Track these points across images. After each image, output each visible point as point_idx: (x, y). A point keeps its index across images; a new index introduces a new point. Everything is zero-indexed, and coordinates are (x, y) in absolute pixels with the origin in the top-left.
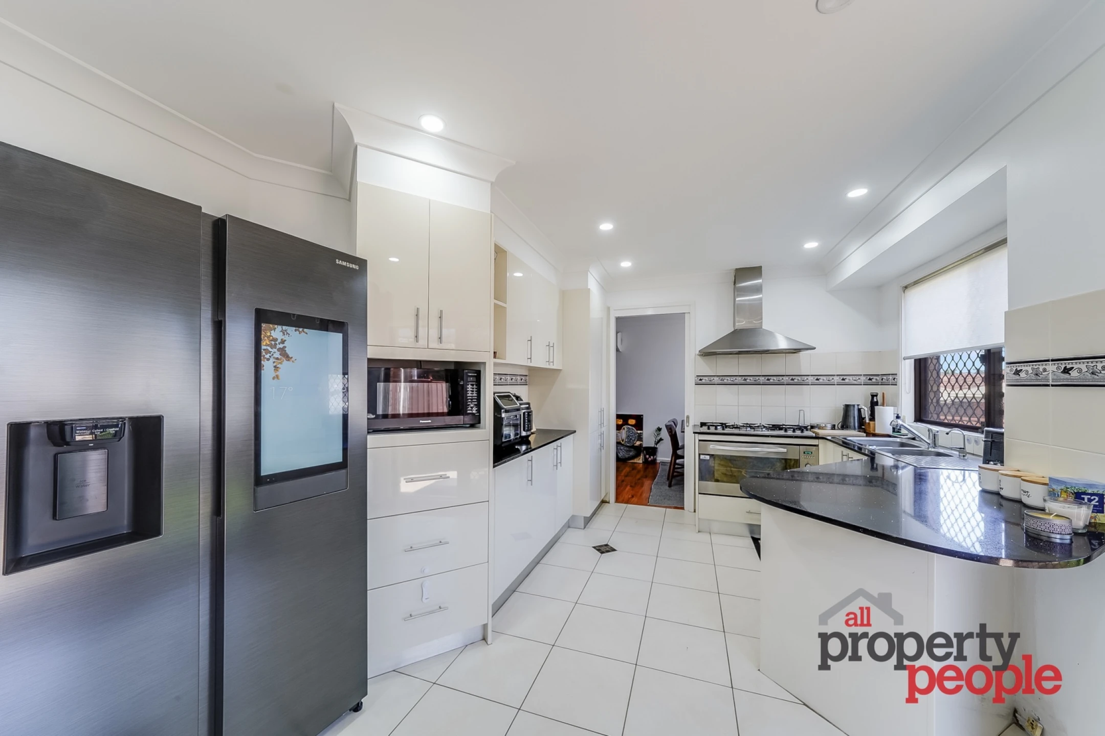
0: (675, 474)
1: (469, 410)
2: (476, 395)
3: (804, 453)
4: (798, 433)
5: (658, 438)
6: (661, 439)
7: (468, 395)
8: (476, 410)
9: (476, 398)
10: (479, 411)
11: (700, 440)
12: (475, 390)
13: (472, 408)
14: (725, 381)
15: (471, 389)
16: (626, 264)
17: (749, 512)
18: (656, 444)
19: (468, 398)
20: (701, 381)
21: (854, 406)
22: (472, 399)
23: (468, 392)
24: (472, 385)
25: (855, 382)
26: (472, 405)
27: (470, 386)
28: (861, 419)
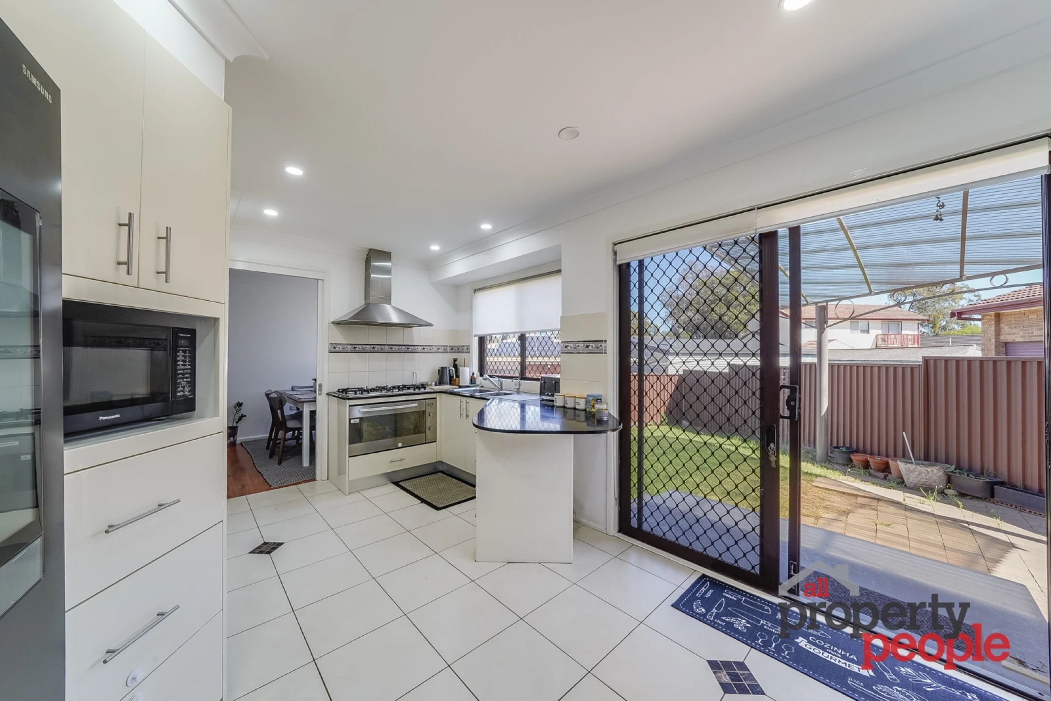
0: (285, 449)
1: (179, 392)
2: (189, 367)
3: (428, 405)
4: (417, 391)
5: (240, 415)
6: (243, 416)
7: (178, 367)
8: (189, 391)
9: (189, 371)
10: (193, 391)
11: (350, 406)
12: (187, 359)
13: (183, 387)
14: (355, 349)
15: (183, 358)
16: (271, 213)
17: (392, 462)
18: (237, 422)
19: (179, 372)
20: (335, 349)
21: (446, 367)
22: (183, 374)
23: (179, 363)
24: (184, 351)
25: (430, 351)
26: (184, 384)
27: (180, 354)
28: (451, 378)
